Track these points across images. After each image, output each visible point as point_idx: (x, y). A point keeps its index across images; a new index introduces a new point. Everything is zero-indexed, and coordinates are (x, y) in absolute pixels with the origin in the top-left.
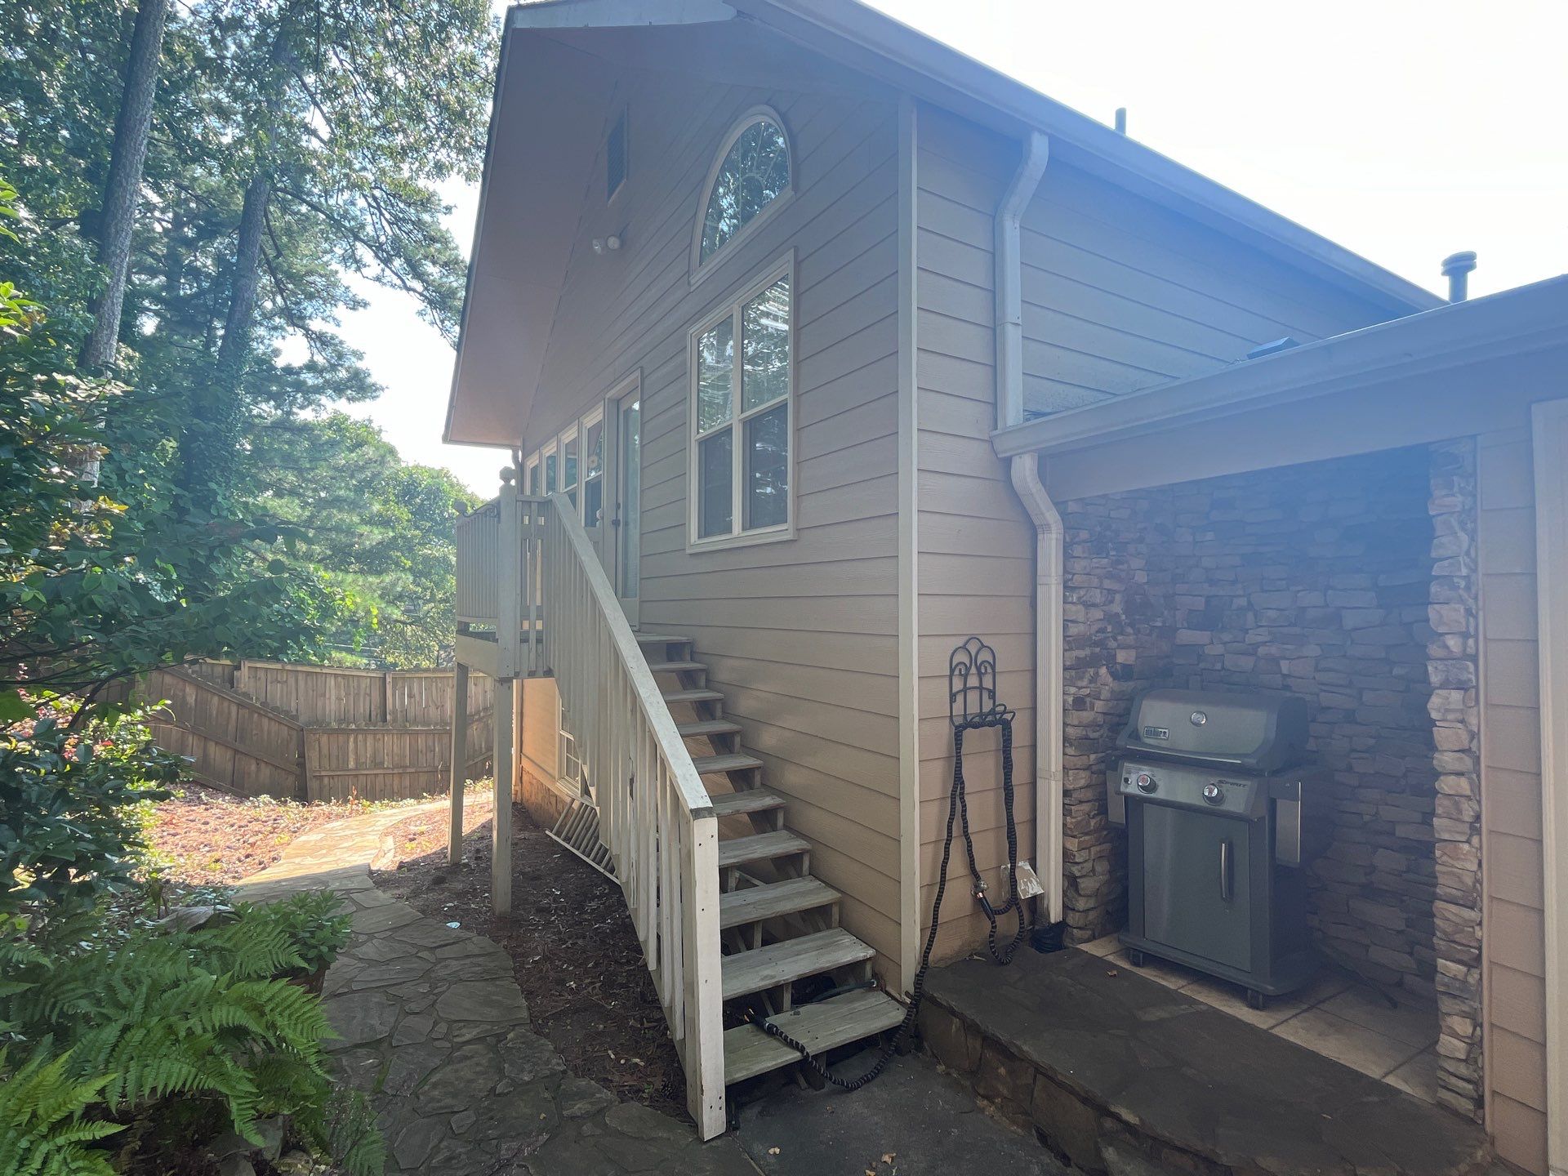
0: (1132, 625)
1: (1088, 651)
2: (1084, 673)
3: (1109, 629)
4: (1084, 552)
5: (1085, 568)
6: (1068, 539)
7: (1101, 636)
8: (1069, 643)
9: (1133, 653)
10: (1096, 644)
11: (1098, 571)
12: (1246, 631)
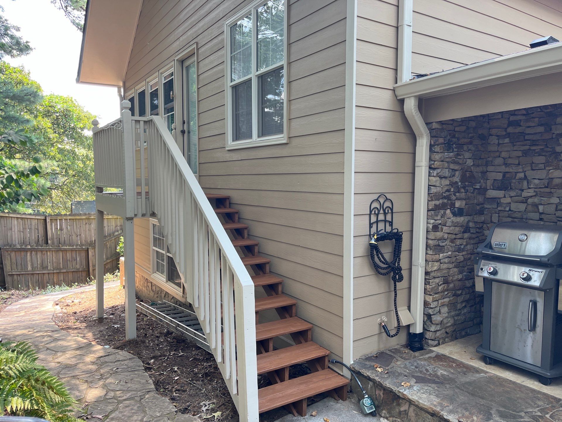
0: (464, 188)
1: (441, 201)
2: (438, 212)
3: (452, 190)
4: (440, 150)
5: (441, 158)
6: (432, 143)
7: (447, 193)
8: (431, 196)
9: (464, 202)
10: (444, 198)
11: (447, 160)
12: (523, 190)
